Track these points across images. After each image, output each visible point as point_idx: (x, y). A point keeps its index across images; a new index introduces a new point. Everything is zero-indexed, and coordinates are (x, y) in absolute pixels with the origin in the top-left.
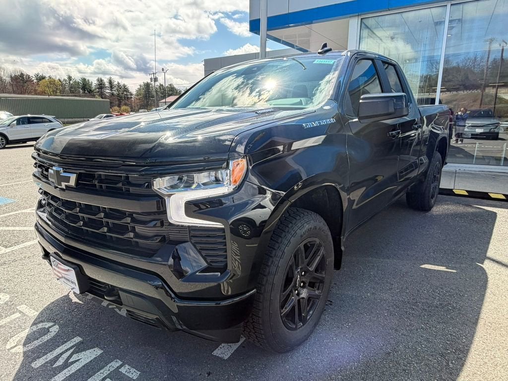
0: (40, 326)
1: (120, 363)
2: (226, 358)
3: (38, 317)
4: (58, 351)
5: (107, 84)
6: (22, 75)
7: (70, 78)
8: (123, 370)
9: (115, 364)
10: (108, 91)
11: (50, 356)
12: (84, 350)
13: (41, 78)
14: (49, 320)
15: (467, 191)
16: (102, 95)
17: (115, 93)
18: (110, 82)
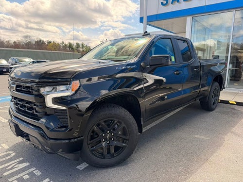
0: (8, 153)
1: (35, 169)
2: (81, 169)
3: (9, 149)
4: (11, 163)
5: (81, 46)
6: (40, 40)
7: (63, 42)
8: (34, 172)
9: (32, 169)
10: (81, 49)
11: (7, 165)
12: (22, 163)
13: (50, 42)
14: (12, 151)
15: (236, 102)
16: (78, 51)
17: (85, 50)
18: (82, 45)
